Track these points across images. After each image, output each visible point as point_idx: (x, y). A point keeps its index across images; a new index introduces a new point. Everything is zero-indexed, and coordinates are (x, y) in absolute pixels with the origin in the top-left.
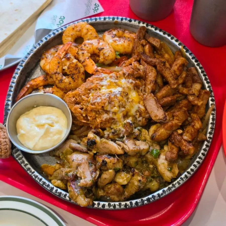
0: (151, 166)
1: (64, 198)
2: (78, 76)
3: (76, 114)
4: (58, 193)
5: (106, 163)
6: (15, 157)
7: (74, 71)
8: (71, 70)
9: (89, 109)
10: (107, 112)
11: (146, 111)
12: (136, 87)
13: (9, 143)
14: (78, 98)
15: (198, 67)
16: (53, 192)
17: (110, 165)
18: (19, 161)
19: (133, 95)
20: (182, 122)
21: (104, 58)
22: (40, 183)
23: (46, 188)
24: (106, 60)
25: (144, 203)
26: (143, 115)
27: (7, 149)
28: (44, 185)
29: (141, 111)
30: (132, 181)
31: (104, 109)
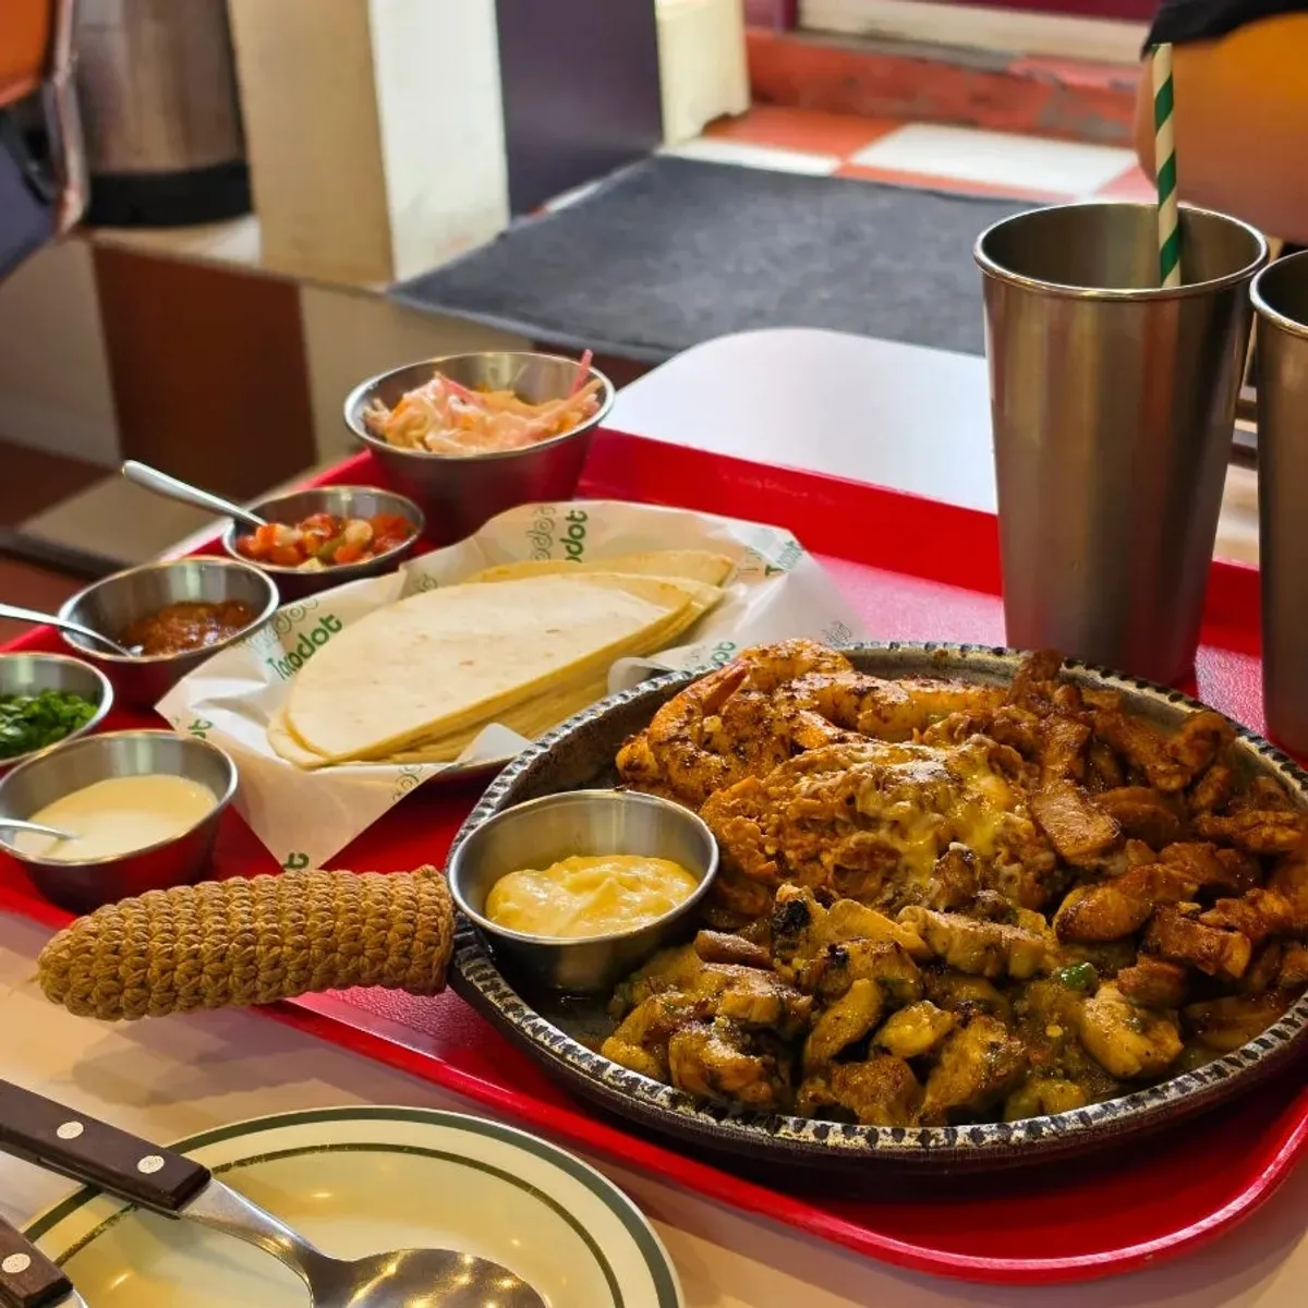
0: (1055, 1031)
1: (647, 1096)
2: (760, 745)
3: (738, 849)
4: (627, 1079)
5: (846, 957)
6: (464, 974)
7: (748, 731)
8: (736, 724)
9: (793, 814)
10: (867, 822)
11: (1038, 835)
12: (998, 765)
13: (448, 909)
14: (754, 799)
15: (1287, 775)
16: (605, 1078)
17: (860, 962)
18: (479, 985)
19: (985, 784)
20: (1200, 882)
21: (877, 713)
22: (552, 1052)
23: (573, 1065)
24: (886, 720)
25: (1013, 1139)
26: (1025, 853)
27: (436, 929)
28: (569, 1057)
29: (1018, 837)
30: (957, 1043)
31: (855, 810)
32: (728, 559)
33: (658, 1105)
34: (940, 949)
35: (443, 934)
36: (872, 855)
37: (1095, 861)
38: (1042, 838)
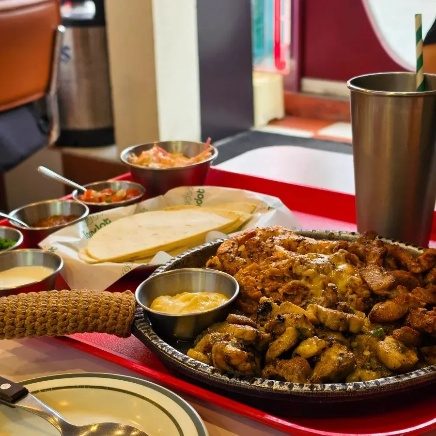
0: (367, 353)
1: (202, 369)
3: (247, 288)
4: (195, 363)
5: (284, 319)
6: (138, 328)
8: (250, 247)
9: (268, 274)
11: (363, 284)
12: (348, 260)
14: (255, 271)
16: (187, 363)
18: (143, 331)
19: (343, 266)
20: (427, 302)
22: (168, 354)
23: (175, 358)
24: (308, 250)
25: (348, 389)
26: (358, 291)
27: (128, 310)
28: (174, 355)
29: (356, 285)
30: (327, 353)
31: (292, 272)
32: (255, 205)
33: (207, 373)
34: (322, 320)
35: (130, 312)
36: (298, 289)
37: (385, 292)
38: (365, 285)
